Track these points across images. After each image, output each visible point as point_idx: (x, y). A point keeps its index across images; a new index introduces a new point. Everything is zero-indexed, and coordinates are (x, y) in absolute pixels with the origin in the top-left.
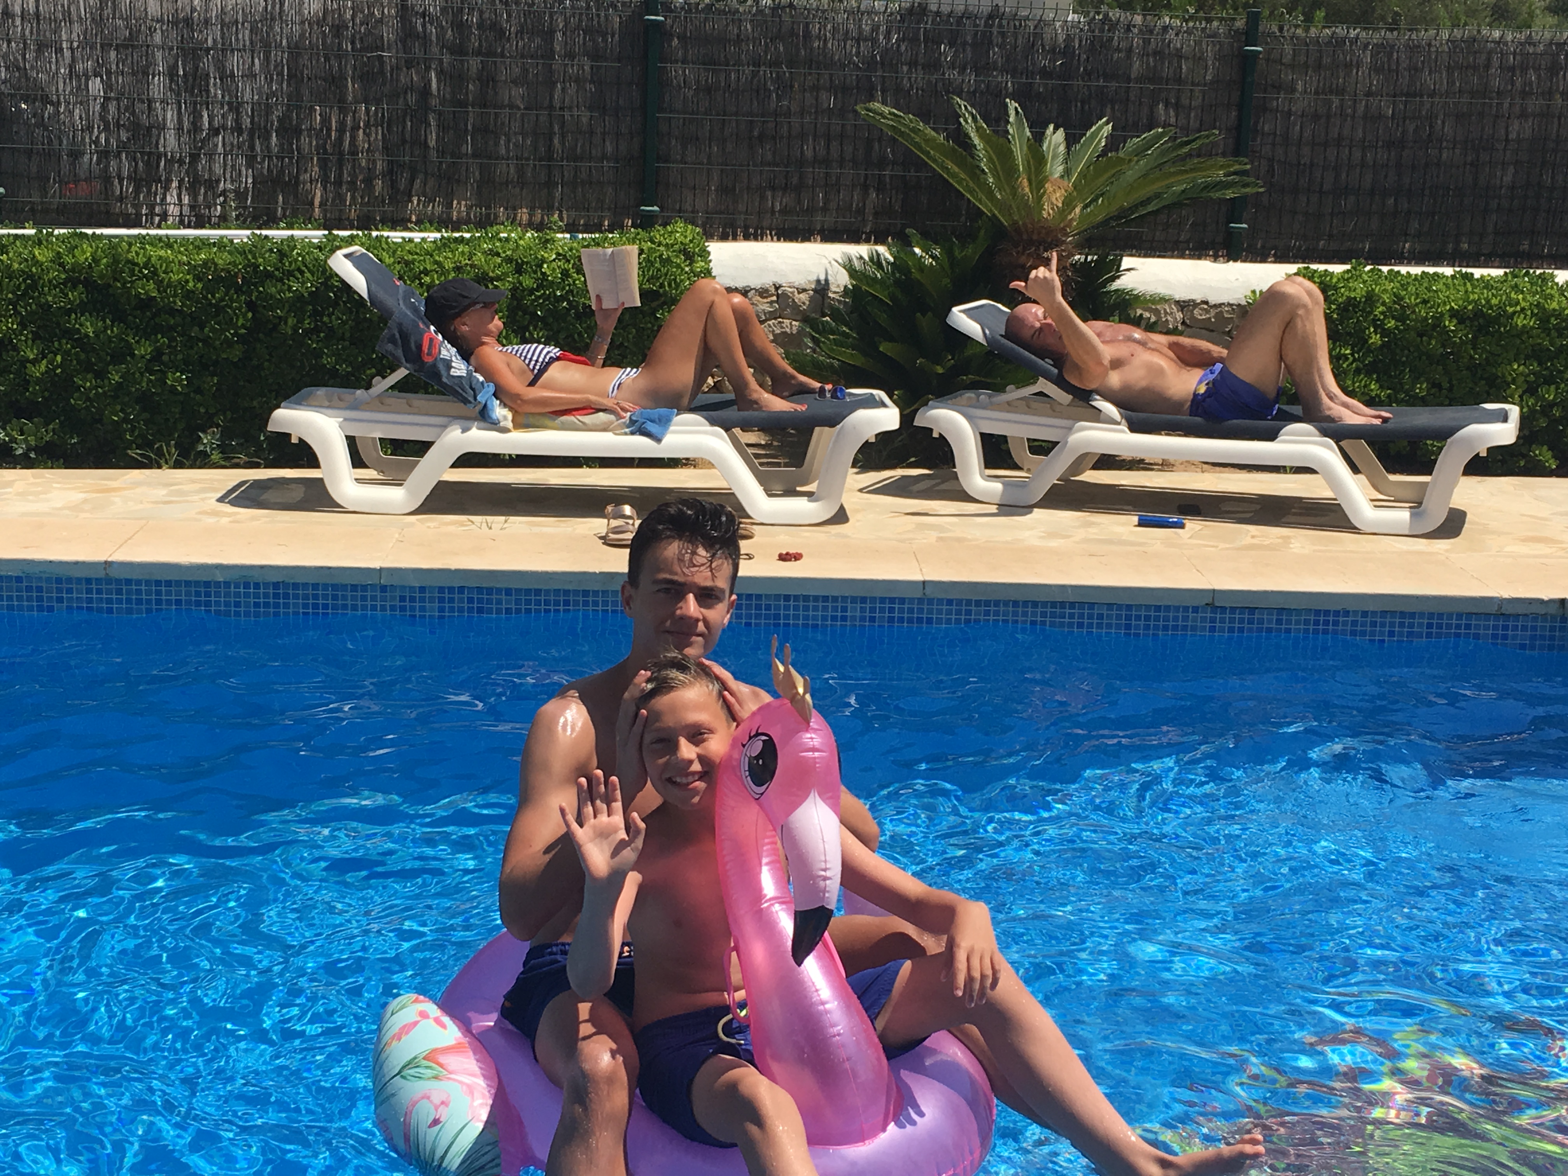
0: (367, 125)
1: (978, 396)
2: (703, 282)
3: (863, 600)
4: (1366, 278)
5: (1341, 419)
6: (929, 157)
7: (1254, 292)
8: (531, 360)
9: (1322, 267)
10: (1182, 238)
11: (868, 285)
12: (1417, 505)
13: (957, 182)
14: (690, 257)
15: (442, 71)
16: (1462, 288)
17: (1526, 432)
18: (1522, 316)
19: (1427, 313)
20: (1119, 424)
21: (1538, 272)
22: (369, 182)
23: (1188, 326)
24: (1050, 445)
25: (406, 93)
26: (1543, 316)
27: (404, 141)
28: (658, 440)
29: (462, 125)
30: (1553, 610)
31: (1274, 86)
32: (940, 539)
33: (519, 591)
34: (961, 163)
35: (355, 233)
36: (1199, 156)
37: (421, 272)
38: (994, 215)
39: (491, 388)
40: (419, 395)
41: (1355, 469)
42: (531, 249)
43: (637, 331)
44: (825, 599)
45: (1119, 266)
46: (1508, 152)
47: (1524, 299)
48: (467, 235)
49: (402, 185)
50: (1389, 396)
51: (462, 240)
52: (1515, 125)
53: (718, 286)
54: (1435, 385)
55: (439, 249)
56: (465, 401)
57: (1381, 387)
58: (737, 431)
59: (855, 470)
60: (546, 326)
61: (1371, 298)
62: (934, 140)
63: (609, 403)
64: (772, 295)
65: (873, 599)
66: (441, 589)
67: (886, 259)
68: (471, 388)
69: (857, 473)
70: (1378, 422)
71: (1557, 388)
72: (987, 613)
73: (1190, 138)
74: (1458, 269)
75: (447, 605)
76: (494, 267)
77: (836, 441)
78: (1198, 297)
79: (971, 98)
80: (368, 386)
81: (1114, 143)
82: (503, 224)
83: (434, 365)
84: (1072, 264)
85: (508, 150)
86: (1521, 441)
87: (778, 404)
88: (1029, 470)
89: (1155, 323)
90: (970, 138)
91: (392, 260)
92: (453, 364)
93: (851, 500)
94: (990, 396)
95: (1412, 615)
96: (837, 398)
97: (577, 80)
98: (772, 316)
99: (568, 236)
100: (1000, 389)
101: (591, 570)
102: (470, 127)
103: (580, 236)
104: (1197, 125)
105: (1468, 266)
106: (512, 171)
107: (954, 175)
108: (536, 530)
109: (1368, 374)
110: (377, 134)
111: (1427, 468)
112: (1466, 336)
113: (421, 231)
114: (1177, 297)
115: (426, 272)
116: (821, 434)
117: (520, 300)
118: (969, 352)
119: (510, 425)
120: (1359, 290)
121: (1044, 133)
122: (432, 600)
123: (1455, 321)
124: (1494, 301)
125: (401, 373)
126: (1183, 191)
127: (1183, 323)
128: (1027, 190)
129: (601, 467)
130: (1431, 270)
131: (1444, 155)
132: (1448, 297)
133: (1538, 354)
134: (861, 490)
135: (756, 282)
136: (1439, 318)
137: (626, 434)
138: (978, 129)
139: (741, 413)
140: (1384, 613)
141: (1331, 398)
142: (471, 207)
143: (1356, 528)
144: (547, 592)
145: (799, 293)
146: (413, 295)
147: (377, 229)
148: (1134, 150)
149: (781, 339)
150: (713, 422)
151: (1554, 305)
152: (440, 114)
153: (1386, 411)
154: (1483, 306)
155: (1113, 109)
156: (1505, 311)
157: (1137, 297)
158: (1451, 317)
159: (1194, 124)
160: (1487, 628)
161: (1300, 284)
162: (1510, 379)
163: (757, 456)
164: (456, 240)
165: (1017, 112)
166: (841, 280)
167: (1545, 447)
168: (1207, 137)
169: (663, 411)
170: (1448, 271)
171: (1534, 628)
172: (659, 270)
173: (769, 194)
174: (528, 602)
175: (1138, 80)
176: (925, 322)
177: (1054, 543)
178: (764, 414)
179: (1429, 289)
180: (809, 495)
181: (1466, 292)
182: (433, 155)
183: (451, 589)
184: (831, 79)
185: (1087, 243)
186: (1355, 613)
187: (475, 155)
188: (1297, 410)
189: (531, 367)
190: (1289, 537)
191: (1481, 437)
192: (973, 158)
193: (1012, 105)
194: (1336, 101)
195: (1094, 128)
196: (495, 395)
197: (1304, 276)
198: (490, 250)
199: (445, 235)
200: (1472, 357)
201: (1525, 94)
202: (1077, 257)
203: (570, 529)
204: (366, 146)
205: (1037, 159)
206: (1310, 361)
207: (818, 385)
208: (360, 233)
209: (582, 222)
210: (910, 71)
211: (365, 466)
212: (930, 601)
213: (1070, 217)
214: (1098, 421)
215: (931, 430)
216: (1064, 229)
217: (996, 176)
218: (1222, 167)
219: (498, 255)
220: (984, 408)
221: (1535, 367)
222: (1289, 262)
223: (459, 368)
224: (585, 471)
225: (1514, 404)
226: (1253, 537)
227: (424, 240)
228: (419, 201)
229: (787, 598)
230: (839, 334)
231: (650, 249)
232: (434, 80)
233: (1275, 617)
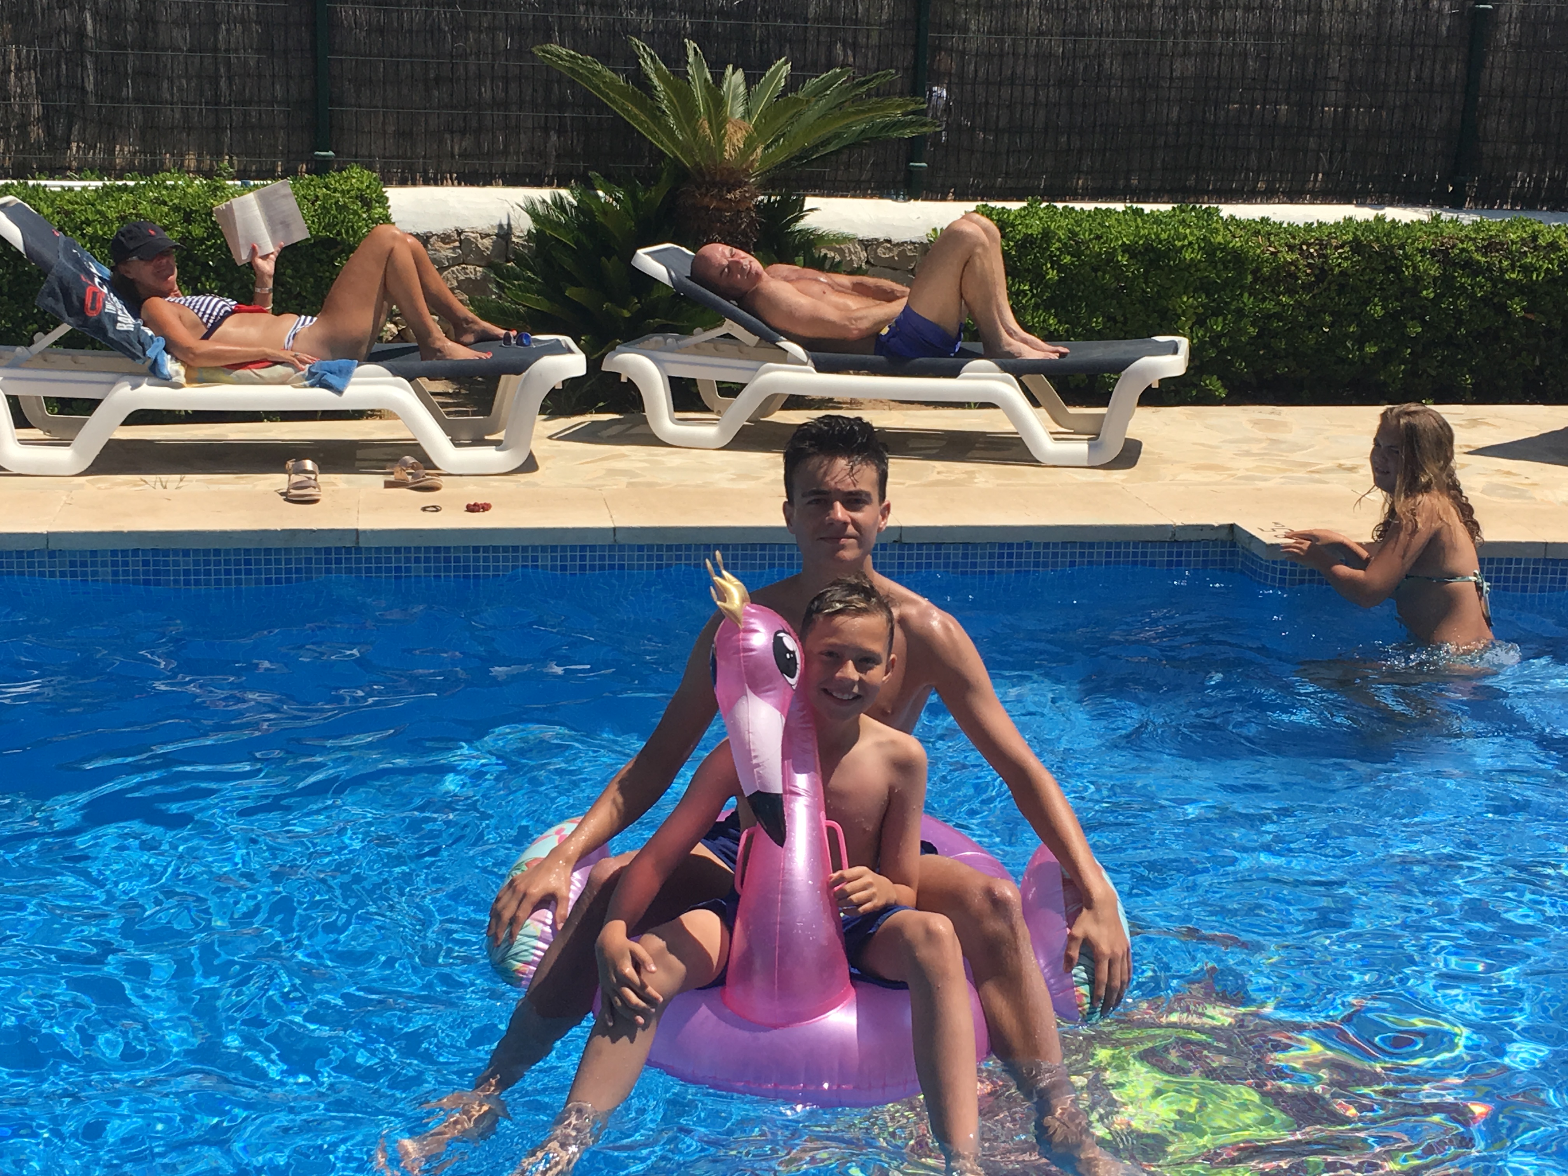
0: (19, 69)
1: (666, 339)
2: (382, 228)
3: (554, 548)
4: (1042, 215)
5: (1020, 354)
6: (609, 99)
7: (935, 230)
8: (204, 313)
9: (999, 205)
10: (863, 178)
11: (554, 230)
12: (1095, 438)
13: (638, 124)
14: (367, 204)
15: (97, 12)
16: (1134, 224)
17: (1197, 363)
18: (1190, 250)
19: (1101, 249)
20: (805, 364)
21: (1204, 206)
22: (23, 127)
23: (873, 265)
24: (739, 387)
25: (58, 35)
26: (1210, 249)
27: (59, 86)
28: (339, 392)
29: (122, 69)
30: (1223, 535)
31: (948, 26)
32: (630, 484)
33: (196, 551)
34: (641, 106)
35: (9, 182)
36: (877, 95)
37: (82, 223)
38: (676, 157)
39: (161, 342)
40: (87, 351)
41: (1035, 402)
42: (199, 197)
43: (315, 281)
44: (515, 549)
45: (802, 206)
46: (1173, 91)
47: (1191, 233)
48: (131, 183)
49: (60, 132)
50: (1067, 331)
51: (125, 188)
52: (1177, 65)
53: (398, 233)
54: (1111, 318)
55: (101, 198)
56: (134, 357)
57: (1059, 322)
58: (423, 381)
59: (544, 417)
60: (219, 276)
61: (1047, 235)
62: (612, 82)
63: (287, 355)
64: (455, 241)
65: (564, 548)
66: (114, 553)
67: (569, 203)
68: (139, 342)
69: (545, 420)
70: (1055, 356)
71: (1225, 319)
72: (679, 558)
73: (868, 77)
74: (1129, 205)
75: (121, 569)
76: (162, 216)
77: (522, 388)
78: (881, 236)
79: (650, 38)
80: (31, 343)
81: (793, 83)
82: (169, 171)
83: (99, 321)
84: (755, 206)
85: (172, 95)
86: (1192, 372)
87: (461, 353)
88: (719, 413)
89: (840, 262)
90: (650, 80)
91: (50, 210)
92: (119, 319)
93: (540, 447)
94: (677, 340)
95: (1091, 545)
96: (523, 345)
97: (243, 22)
98: (455, 262)
99: (239, 183)
100: (687, 331)
101: (272, 528)
102: (130, 71)
103: (252, 183)
104: (875, 66)
105: (1138, 202)
106: (177, 116)
107: (635, 117)
108: (214, 488)
109: (1047, 309)
110: (29, 78)
111: (1104, 401)
112: (1138, 270)
113: (81, 179)
114: (860, 236)
115: (88, 223)
116: (507, 381)
117: (189, 251)
118: (655, 295)
119: (183, 380)
120: (1035, 227)
121: (723, 74)
122: (104, 564)
123: (1127, 256)
124: (1164, 236)
125: (64, 329)
126: (863, 131)
127: (868, 262)
128: (708, 131)
129: (282, 420)
130: (1103, 206)
131: (1113, 93)
132: (1120, 233)
133: (1206, 287)
134: (550, 437)
135: (437, 227)
136: (1112, 254)
137: (305, 387)
138: (657, 70)
139: (424, 363)
140: (1064, 544)
141: (1010, 335)
142: (135, 153)
143: (1038, 461)
144: (227, 551)
145: (482, 238)
146: (74, 246)
147: (34, 178)
148: (812, 92)
149: (465, 286)
150: (395, 372)
151: (1220, 239)
152: (97, 56)
153: (1065, 347)
154: (1153, 241)
155: (791, 49)
156: (1174, 246)
157: (821, 237)
158: (1124, 252)
159: (872, 65)
160: (1161, 555)
161: (977, 222)
162: (1180, 311)
163: (443, 405)
164: (119, 188)
165: (696, 53)
166: (524, 224)
167: (1215, 377)
168: (885, 76)
169: (343, 362)
170: (1120, 207)
171: (1206, 554)
172: (335, 217)
173: (447, 136)
174: (207, 563)
175: (816, 20)
176: (610, 265)
177: (743, 485)
178: (448, 363)
179: (1101, 225)
180: (497, 444)
181: (1137, 227)
182: (92, 100)
183: (124, 552)
184: (507, 20)
185: (769, 184)
186: (1038, 544)
187: (137, 100)
188: (978, 347)
189: (205, 320)
190: (973, 472)
191: (1153, 369)
192: (652, 98)
193: (691, 46)
194: (1008, 40)
195: (773, 68)
196: (167, 350)
197: (983, 214)
198: (156, 198)
199: (108, 183)
200: (1144, 291)
201: (1186, 34)
202: (760, 198)
203: (250, 486)
204: (19, 90)
205: (717, 102)
206: (989, 298)
207: (504, 332)
208: (15, 182)
209: (254, 168)
210: (587, 11)
211: (30, 426)
212: (622, 547)
213: (751, 158)
214: (786, 362)
215: (619, 375)
216: (746, 170)
217: (676, 117)
218: (899, 106)
219: (165, 203)
220: (672, 351)
221: (1203, 299)
222: (968, 200)
223: (126, 322)
224: (266, 425)
225: (1185, 336)
226: (939, 473)
227: (84, 188)
228: (78, 147)
229: (476, 549)
230: (524, 280)
231: (325, 195)
232: (89, 21)
233: (960, 552)
